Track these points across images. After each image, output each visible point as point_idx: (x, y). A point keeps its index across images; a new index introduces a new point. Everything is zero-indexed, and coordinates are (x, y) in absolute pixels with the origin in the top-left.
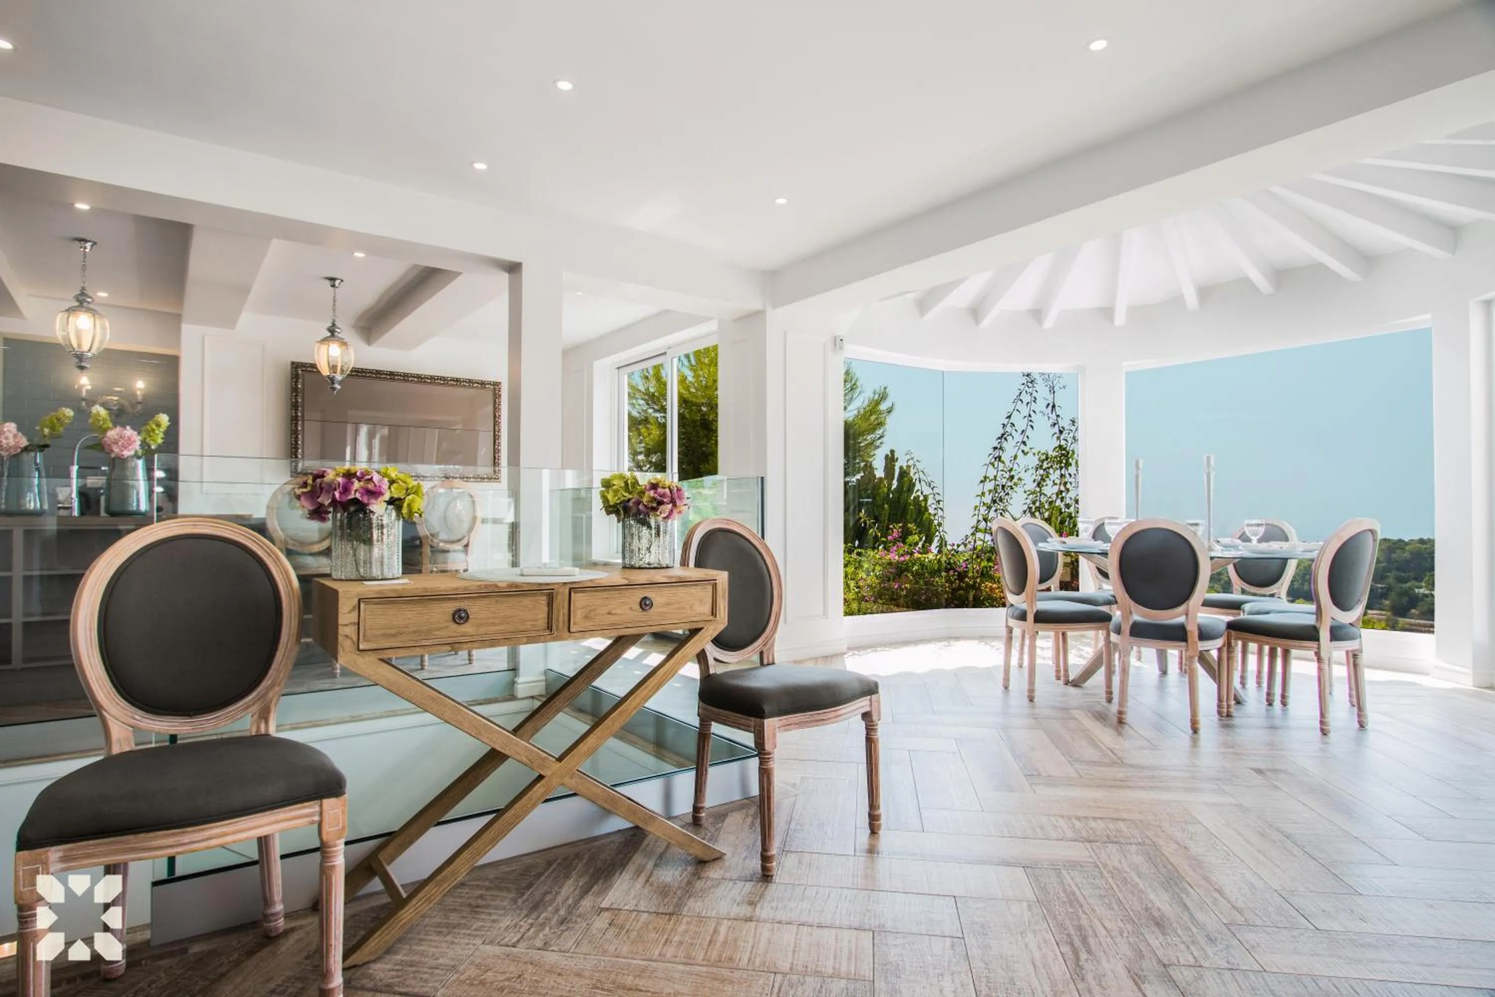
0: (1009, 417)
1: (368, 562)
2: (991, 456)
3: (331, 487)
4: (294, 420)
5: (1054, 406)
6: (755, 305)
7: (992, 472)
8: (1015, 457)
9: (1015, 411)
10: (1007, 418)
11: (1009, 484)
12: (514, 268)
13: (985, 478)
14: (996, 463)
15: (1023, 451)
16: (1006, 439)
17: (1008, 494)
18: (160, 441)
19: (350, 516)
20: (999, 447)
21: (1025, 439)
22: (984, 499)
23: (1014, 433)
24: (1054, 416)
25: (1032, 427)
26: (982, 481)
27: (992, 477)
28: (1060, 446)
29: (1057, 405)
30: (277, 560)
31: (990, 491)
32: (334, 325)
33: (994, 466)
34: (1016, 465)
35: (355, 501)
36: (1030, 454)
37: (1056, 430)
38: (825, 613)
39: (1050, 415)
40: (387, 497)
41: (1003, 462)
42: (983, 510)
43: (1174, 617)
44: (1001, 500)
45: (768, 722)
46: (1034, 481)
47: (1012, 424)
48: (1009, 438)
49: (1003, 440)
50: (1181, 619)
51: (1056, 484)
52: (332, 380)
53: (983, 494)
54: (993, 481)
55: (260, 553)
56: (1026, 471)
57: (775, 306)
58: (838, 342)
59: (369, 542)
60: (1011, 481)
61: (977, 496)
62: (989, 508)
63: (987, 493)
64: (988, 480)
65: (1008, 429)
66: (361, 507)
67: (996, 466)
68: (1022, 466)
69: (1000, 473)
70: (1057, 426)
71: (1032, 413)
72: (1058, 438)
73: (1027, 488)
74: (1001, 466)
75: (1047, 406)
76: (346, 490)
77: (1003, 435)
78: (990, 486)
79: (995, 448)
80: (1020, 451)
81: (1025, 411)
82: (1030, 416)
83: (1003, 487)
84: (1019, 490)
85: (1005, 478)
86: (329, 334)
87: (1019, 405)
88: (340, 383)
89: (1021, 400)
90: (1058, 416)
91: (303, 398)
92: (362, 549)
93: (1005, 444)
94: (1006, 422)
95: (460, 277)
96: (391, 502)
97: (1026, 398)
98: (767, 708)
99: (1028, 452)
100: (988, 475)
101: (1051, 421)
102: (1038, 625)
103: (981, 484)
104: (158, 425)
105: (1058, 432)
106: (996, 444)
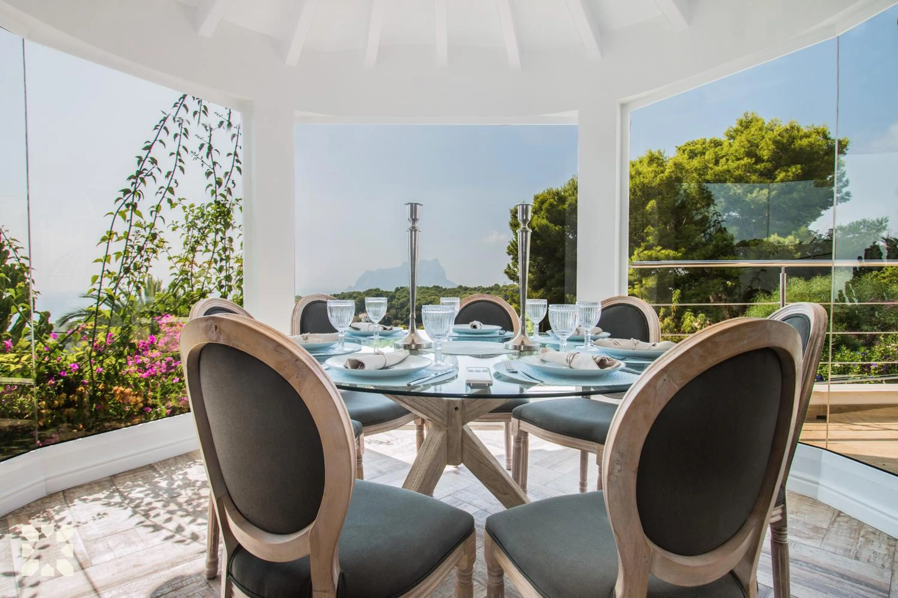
0: (148, 148)
2: (121, 201)
5: (210, 148)
7: (121, 227)
8: (158, 208)
9: (157, 142)
10: (145, 149)
11: (149, 245)
13: (111, 233)
14: (128, 214)
15: (170, 201)
16: (143, 180)
17: (148, 260)
20: (132, 190)
21: (173, 185)
22: (107, 266)
23: (155, 172)
24: (209, 162)
25: (182, 169)
26: (103, 239)
27: (121, 234)
28: (218, 203)
29: (214, 147)
31: (118, 254)
33: (124, 217)
34: (159, 220)
36: (179, 207)
37: (212, 180)
39: (205, 159)
41: (140, 215)
42: (107, 284)
44: (137, 268)
46: (186, 243)
47: (152, 158)
48: (148, 179)
49: (139, 181)
51: (209, 251)
53: (107, 258)
54: (124, 241)
56: (174, 229)
60: (152, 241)
61: (96, 261)
62: (117, 279)
63: (113, 257)
64: (115, 238)
65: (147, 165)
67: (128, 218)
68: (168, 222)
69: (134, 229)
70: (212, 176)
71: (182, 151)
72: (214, 192)
73: (172, 253)
74: (136, 219)
75: (202, 146)
77: (139, 173)
78: (118, 246)
79: (126, 192)
80: (165, 200)
81: (172, 145)
82: (178, 154)
83: (140, 249)
84: (162, 255)
85: (143, 236)
87: (163, 135)
89: (166, 129)
90: (215, 163)
93: (142, 187)
94: (143, 154)
97: (174, 128)
99: (176, 204)
100: (114, 230)
101: (206, 168)
103: (105, 244)
105: (214, 183)
106: (128, 185)
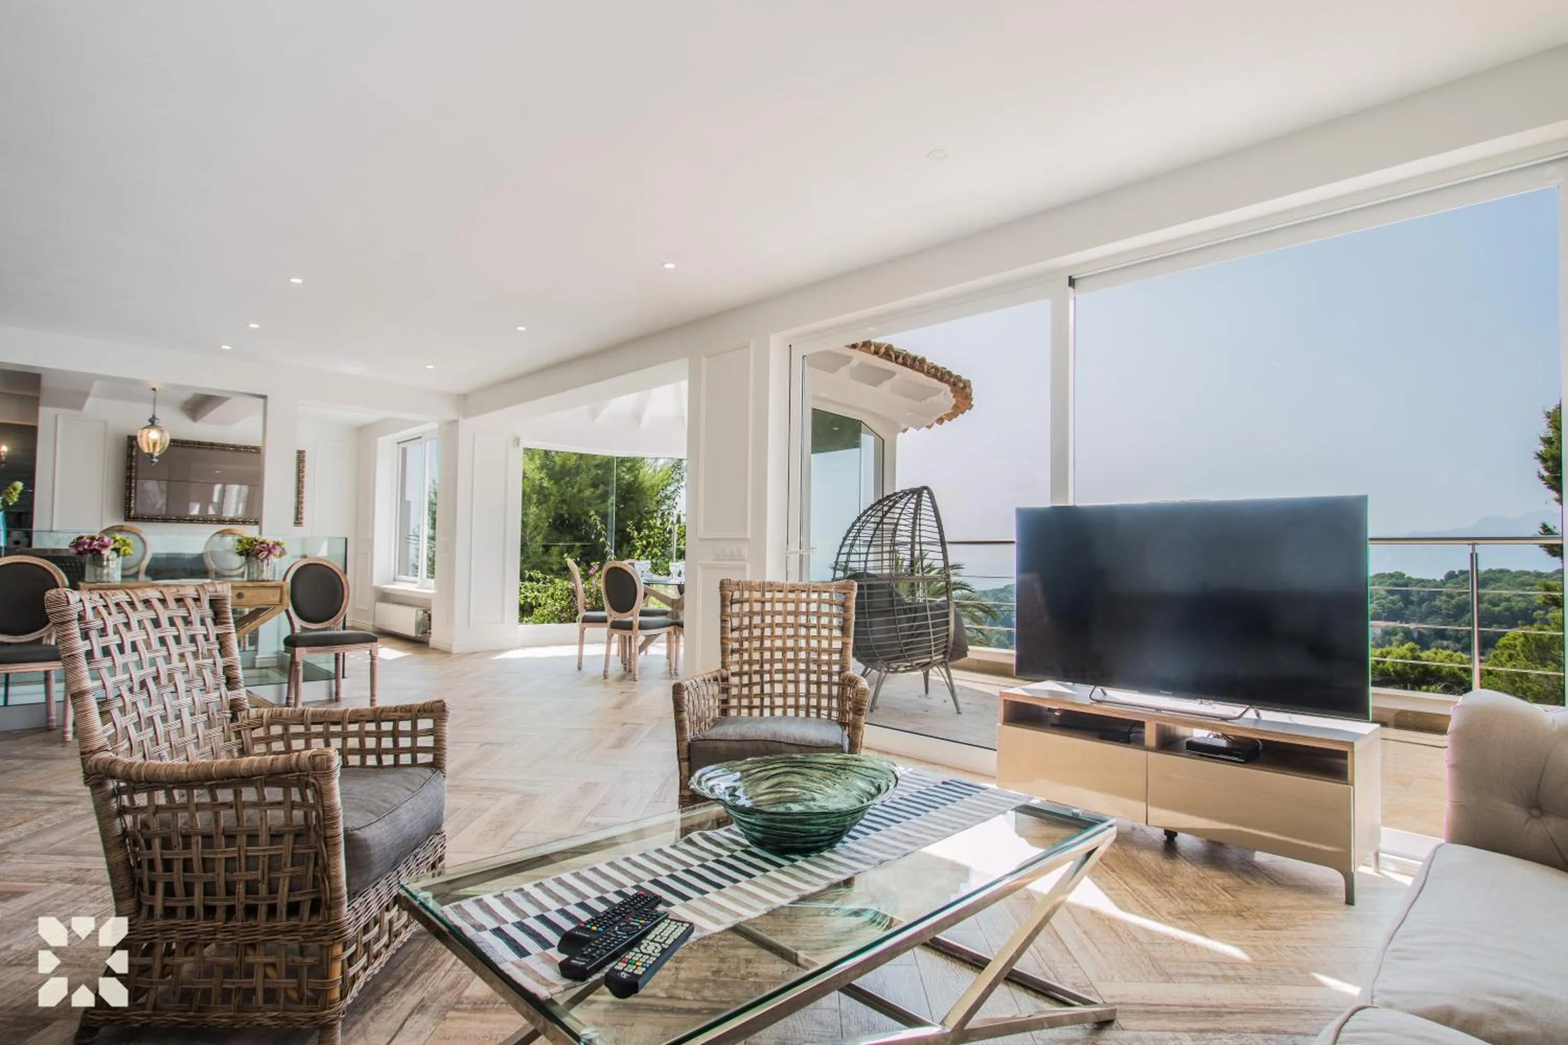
1: (102, 576)
3: (85, 543)
4: (129, 478)
6: (452, 416)
12: (264, 397)
18: (16, 500)
19: (94, 556)
30: (59, 574)
32: (154, 417)
35: (95, 550)
38: (502, 622)
40: (112, 547)
43: (626, 618)
45: (297, 649)
50: (630, 619)
52: (151, 455)
55: (51, 570)
57: (466, 416)
58: (517, 441)
59: (102, 566)
66: (99, 552)
76: (90, 544)
86: (149, 424)
88: (157, 458)
91: (136, 462)
92: (99, 569)
95: (227, 403)
96: (114, 549)
98: (298, 643)
102: (585, 624)
104: (15, 489)
